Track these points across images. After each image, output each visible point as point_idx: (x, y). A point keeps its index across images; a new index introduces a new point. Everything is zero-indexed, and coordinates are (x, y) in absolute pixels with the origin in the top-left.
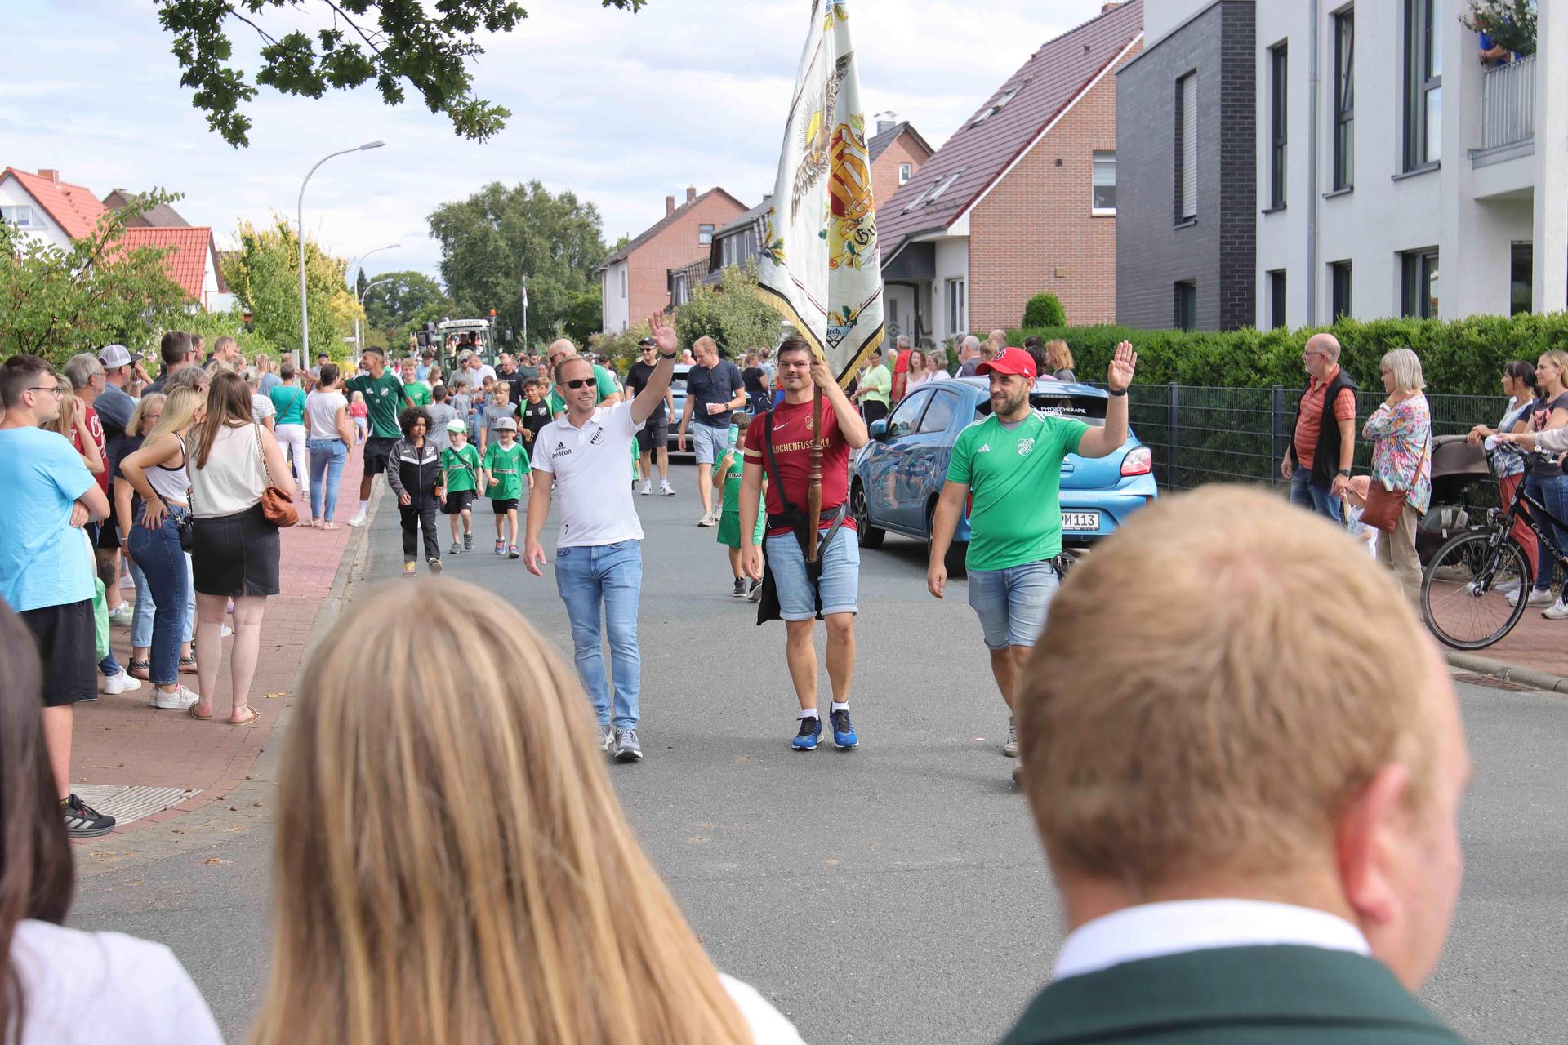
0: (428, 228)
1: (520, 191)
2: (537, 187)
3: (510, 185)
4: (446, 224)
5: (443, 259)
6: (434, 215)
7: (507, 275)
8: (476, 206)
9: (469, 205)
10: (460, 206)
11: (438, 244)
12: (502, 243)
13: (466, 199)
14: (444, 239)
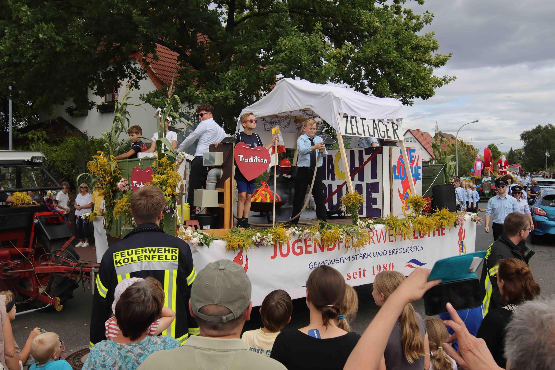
0: (520, 138)
1: (546, 127)
2: (550, 125)
3: (543, 126)
4: (525, 136)
5: (524, 146)
6: (522, 134)
7: (543, 149)
8: (535, 132)
9: (532, 131)
10: (529, 132)
11: (523, 142)
12: (541, 141)
13: (531, 130)
14: (525, 141)
